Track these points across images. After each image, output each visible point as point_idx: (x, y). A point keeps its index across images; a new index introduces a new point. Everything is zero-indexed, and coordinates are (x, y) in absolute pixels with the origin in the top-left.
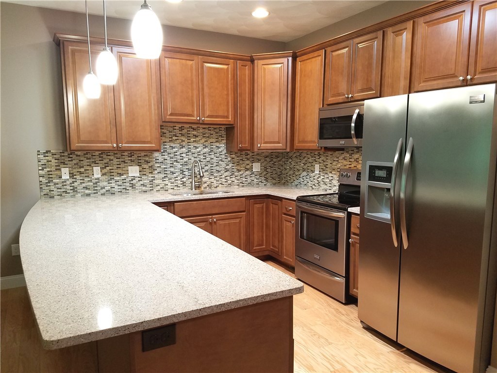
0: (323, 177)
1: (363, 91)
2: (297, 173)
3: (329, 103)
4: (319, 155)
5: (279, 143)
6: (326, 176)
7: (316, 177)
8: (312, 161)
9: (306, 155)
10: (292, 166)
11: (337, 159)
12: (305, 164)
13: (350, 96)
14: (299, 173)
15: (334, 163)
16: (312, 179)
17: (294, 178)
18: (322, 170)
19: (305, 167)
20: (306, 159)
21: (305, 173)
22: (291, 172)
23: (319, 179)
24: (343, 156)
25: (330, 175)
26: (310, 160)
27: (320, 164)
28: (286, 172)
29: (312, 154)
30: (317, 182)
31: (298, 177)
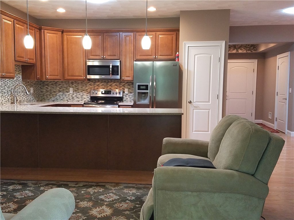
0: (76, 95)
1: (110, 55)
2: (53, 94)
3: (90, 58)
4: (72, 83)
5: (57, 76)
6: (78, 94)
7: (70, 95)
8: (67, 86)
9: (61, 83)
10: (48, 90)
11: (86, 85)
12: (60, 88)
13: (105, 57)
14: (56, 93)
15: (84, 87)
16: (67, 96)
17: (51, 97)
18: (75, 91)
19: (61, 90)
20: (61, 85)
21: (61, 93)
22: (48, 93)
23: (73, 96)
24: (89, 83)
25: (81, 93)
26: (65, 86)
27: (73, 88)
28: (43, 93)
29: (67, 83)
30: (72, 97)
31: (54, 96)
